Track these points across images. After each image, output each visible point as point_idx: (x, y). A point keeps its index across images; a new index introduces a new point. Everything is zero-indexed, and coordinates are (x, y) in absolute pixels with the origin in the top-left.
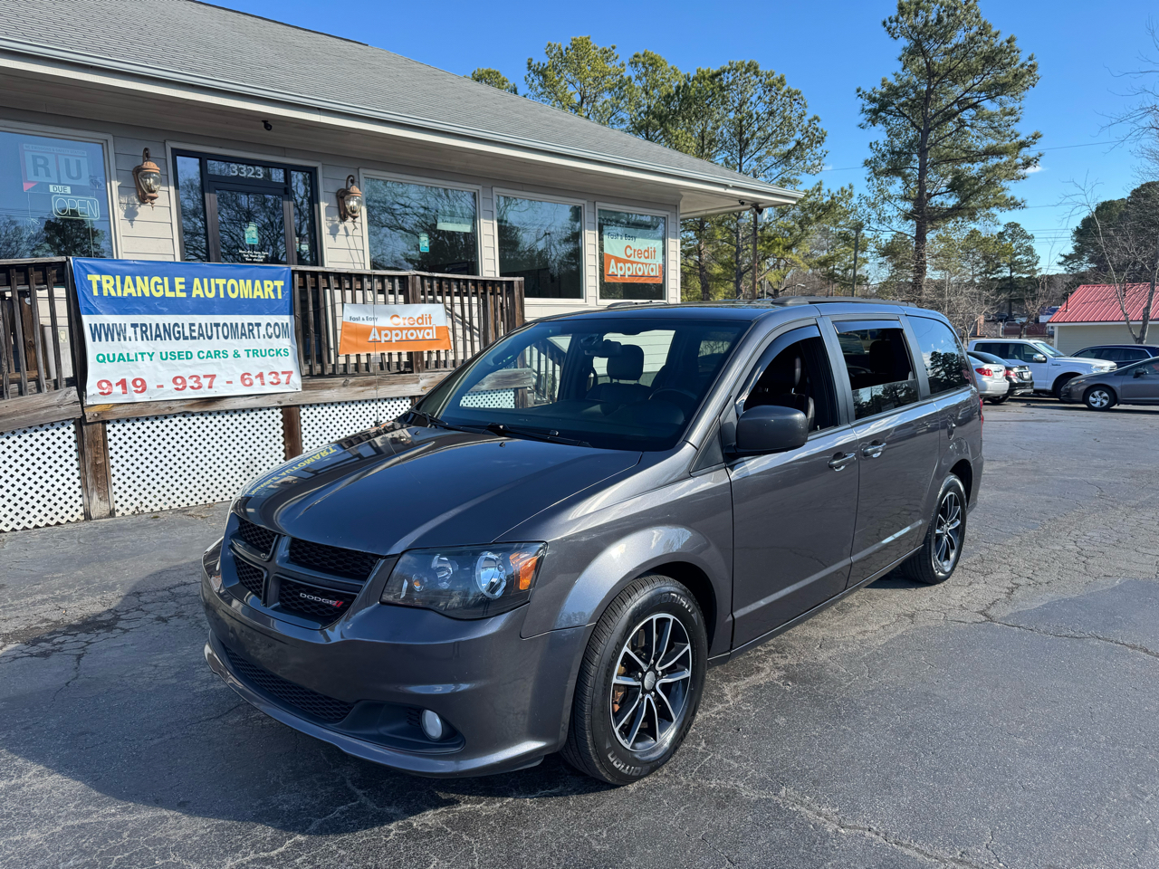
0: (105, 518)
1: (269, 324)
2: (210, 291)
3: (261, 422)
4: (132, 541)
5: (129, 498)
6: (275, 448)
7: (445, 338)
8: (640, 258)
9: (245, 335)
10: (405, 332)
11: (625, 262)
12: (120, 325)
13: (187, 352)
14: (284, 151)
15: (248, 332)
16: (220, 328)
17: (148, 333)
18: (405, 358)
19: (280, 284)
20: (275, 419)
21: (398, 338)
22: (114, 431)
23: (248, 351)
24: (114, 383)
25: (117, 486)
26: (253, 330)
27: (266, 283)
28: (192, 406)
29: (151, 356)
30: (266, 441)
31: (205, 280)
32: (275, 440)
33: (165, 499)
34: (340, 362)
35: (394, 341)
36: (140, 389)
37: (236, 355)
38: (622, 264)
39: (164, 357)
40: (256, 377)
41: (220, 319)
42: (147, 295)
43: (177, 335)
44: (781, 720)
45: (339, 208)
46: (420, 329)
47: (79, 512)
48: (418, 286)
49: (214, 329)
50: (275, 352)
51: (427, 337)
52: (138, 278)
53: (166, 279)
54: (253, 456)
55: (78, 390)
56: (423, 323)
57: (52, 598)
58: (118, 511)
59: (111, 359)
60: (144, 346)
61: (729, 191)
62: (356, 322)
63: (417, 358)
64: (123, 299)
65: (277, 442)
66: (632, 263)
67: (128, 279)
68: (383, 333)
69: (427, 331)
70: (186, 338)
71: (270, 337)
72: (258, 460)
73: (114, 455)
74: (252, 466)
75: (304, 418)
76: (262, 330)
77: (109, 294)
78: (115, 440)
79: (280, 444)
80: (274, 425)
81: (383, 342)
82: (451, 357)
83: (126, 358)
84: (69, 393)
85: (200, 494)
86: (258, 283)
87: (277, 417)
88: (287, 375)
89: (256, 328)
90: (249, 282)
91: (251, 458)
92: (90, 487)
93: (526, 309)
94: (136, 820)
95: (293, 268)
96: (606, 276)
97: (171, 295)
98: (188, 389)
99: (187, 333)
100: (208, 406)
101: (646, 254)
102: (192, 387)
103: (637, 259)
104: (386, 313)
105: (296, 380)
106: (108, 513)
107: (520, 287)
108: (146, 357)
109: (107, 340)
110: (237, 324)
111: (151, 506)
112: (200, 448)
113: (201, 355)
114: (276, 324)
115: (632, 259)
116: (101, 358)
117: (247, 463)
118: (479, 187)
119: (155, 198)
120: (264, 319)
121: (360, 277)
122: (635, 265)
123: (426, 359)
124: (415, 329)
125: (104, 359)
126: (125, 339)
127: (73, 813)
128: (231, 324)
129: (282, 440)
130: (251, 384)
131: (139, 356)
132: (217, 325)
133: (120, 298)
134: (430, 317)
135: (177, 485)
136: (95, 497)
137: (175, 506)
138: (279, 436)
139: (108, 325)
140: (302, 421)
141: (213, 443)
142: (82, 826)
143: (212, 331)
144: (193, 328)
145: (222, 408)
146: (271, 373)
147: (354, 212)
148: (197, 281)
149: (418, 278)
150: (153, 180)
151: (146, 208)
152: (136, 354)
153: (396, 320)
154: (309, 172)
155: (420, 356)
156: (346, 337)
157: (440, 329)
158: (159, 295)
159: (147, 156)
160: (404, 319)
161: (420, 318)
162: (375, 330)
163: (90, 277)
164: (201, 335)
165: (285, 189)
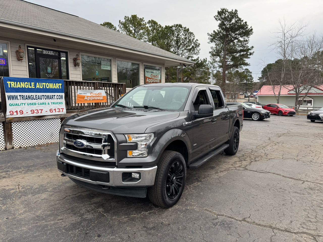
0: (11, 149)
1: (57, 95)
2: (41, 86)
3: (55, 122)
4: (21, 156)
5: (18, 144)
7: (105, 99)
9: (51, 98)
10: (94, 97)
12: (16, 95)
13: (35, 103)
14: (59, 47)
15: (52, 98)
16: (44, 97)
17: (24, 98)
18: (94, 104)
19: (60, 84)
21: (92, 99)
22: (14, 125)
23: (52, 103)
24: (14, 112)
25: (14, 140)
27: (57, 84)
28: (36, 118)
29: (25, 104)
30: (56, 127)
31: (40, 83)
32: (58, 127)
33: (28, 144)
34: (76, 106)
36: (21, 113)
37: (49, 104)
38: (150, 79)
39: (28, 104)
40: (54, 110)
41: (44, 94)
42: (24, 87)
43: (32, 98)
44: (202, 193)
45: (74, 63)
46: (98, 97)
47: (3, 148)
48: (98, 85)
49: (42, 97)
50: (59, 103)
51: (100, 99)
52: (21, 83)
53: (29, 83)
54: (53, 132)
55: (4, 114)
56: (99, 95)
57: (4, 171)
58: (14, 147)
59: (13, 105)
60: (23, 101)
61: (177, 61)
62: (81, 94)
63: (97, 105)
66: (153, 79)
67: (18, 83)
68: (88, 97)
69: (100, 97)
70: (34, 99)
71: (58, 99)
73: (14, 132)
74: (52, 134)
76: (56, 97)
77: (13, 87)
78: (14, 127)
80: (58, 123)
81: (88, 100)
82: (107, 104)
83: (18, 105)
84: (1, 114)
85: (38, 142)
86: (54, 84)
87: (59, 121)
88: (62, 109)
89: (54, 96)
90: (52, 84)
92: (7, 141)
94: (50, 223)
95: (64, 80)
96: (146, 82)
97: (30, 87)
98: (35, 113)
100: (40, 118)
101: (156, 77)
102: (36, 113)
104: (88, 92)
105: (65, 111)
106: (12, 148)
107: (125, 85)
108: (23, 104)
109: (12, 100)
110: (49, 95)
111: (24, 146)
112: (38, 130)
113: (39, 104)
114: (59, 95)
116: (10, 105)
118: (112, 58)
119: (22, 59)
120: (56, 94)
121: (82, 82)
122: (153, 80)
123: (100, 105)
124: (97, 97)
126: (17, 100)
127: (32, 223)
128: (47, 95)
130: (52, 112)
131: (21, 104)
133: (16, 88)
134: (101, 93)
135: (31, 140)
136: (8, 144)
137: (31, 146)
138: (60, 126)
139: (13, 95)
141: (41, 128)
142: (36, 226)
144: (36, 96)
145: (44, 118)
146: (58, 109)
147: (78, 64)
148: (38, 84)
149: (98, 83)
150: (22, 54)
151: (20, 62)
152: (20, 104)
153: (92, 94)
154: (65, 53)
155: (98, 104)
156: (78, 99)
157: (103, 97)
158: (27, 87)
159: (20, 48)
160: (94, 94)
161: (98, 94)
162: (86, 97)
163: (8, 82)
164: (39, 98)
165: (59, 57)
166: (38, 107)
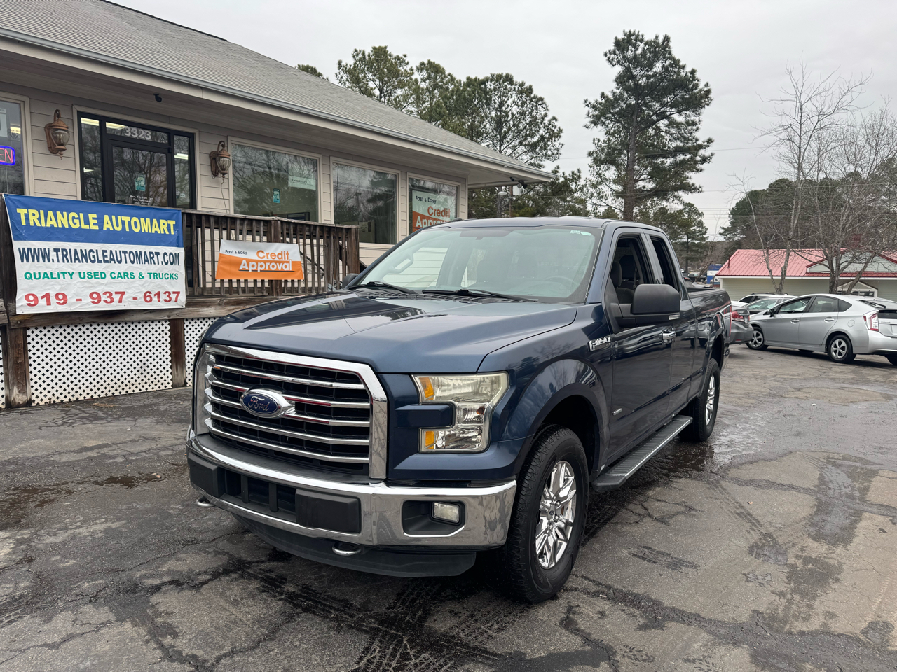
0: (23, 407)
1: (165, 254)
2: (118, 226)
3: (153, 331)
5: (43, 391)
6: (164, 353)
7: (298, 270)
8: (439, 216)
9: (147, 261)
10: (268, 264)
11: (428, 218)
12: (45, 249)
13: (101, 273)
14: (169, 119)
15: (149, 259)
16: (127, 255)
17: (69, 257)
18: (266, 285)
19: (172, 223)
20: (164, 329)
21: (262, 269)
22: (33, 336)
23: (150, 274)
24: (39, 296)
25: (34, 381)
26: (153, 257)
27: (162, 221)
29: (71, 275)
30: (157, 347)
31: (113, 217)
32: (163, 347)
34: (216, 286)
35: (259, 271)
36: (61, 302)
37: (141, 276)
38: (426, 220)
39: (82, 276)
40: (155, 295)
41: (128, 248)
42: (67, 226)
43: (93, 259)
45: (211, 166)
46: (280, 262)
47: (2, 402)
48: (279, 229)
49: (123, 255)
50: (169, 276)
51: (285, 269)
52: (58, 213)
53: (81, 215)
54: (146, 359)
56: (282, 258)
59: (37, 276)
60: (67, 267)
61: (503, 170)
62: (230, 254)
63: (276, 285)
64: (46, 228)
65: (165, 348)
66: (433, 219)
67: (50, 213)
68: (251, 264)
69: (285, 264)
70: (100, 262)
71: (167, 264)
72: (149, 362)
73: (32, 356)
74: (145, 367)
75: (187, 329)
76: (161, 258)
77: (35, 224)
78: (33, 343)
79: (167, 349)
80: (163, 334)
81: (250, 271)
82: (303, 285)
83: (50, 277)
85: (102, 389)
86: (155, 221)
87: (166, 328)
88: (176, 295)
89: (155, 256)
90: (148, 220)
91: (144, 361)
92: (11, 382)
93: (360, 250)
95: (183, 210)
96: (413, 229)
97: (86, 227)
98: (102, 303)
99: (101, 258)
101: (443, 213)
102: (105, 302)
103: (436, 217)
104: (252, 249)
105: (183, 298)
106: (25, 403)
107: (356, 233)
108: (67, 275)
109: (33, 261)
110: (140, 252)
111: (62, 397)
113: (113, 275)
114: (171, 254)
115: (433, 216)
116: (28, 276)
117: (141, 364)
118: (320, 156)
119: (64, 150)
120: (162, 249)
121: (234, 219)
122: (435, 221)
123: (283, 286)
125: (31, 276)
126: (49, 261)
128: (136, 252)
129: (169, 346)
130: (150, 301)
131: (61, 275)
132: (125, 252)
133: (43, 227)
134: (288, 254)
136: (15, 390)
137: (81, 398)
138: (167, 343)
139: (35, 249)
140: (185, 331)
143: (121, 257)
144: (105, 254)
145: (123, 320)
146: (165, 293)
147: (224, 170)
148: (106, 218)
149: (279, 222)
150: (62, 135)
151: (56, 158)
152: (58, 273)
153: (261, 255)
154: (188, 137)
155: (279, 283)
156: (221, 266)
157: (294, 263)
158: (76, 227)
159: (58, 116)
160: (267, 254)
161: (279, 254)
162: (244, 261)
163: (19, 210)
164: (112, 260)
165: (169, 149)
166: (111, 283)
